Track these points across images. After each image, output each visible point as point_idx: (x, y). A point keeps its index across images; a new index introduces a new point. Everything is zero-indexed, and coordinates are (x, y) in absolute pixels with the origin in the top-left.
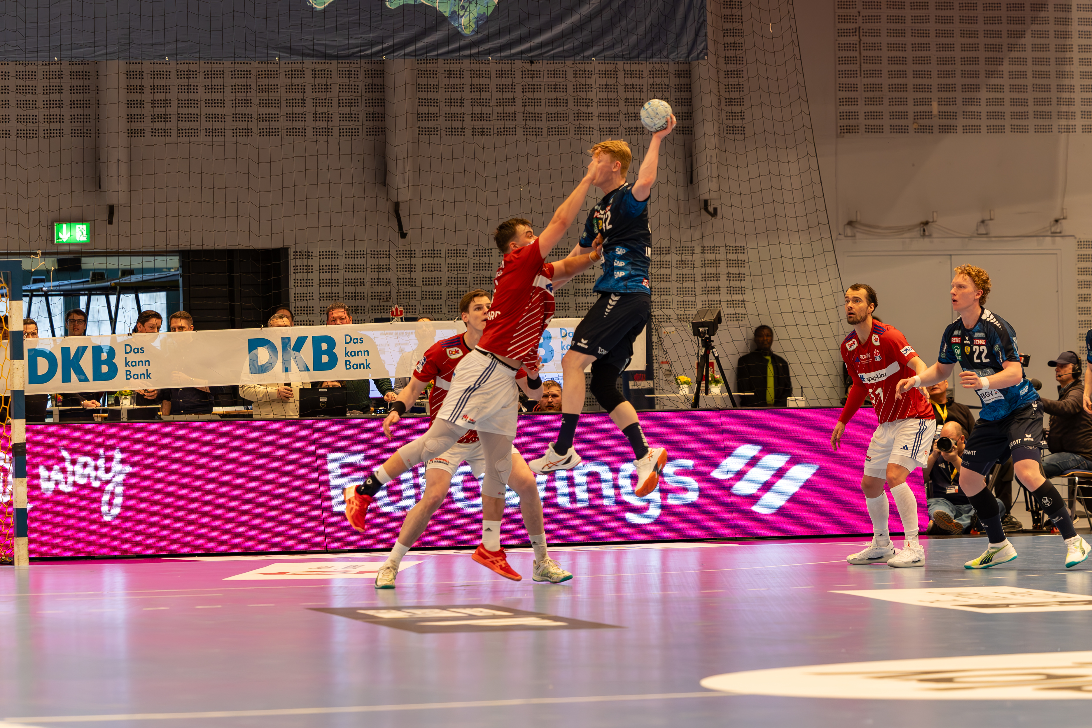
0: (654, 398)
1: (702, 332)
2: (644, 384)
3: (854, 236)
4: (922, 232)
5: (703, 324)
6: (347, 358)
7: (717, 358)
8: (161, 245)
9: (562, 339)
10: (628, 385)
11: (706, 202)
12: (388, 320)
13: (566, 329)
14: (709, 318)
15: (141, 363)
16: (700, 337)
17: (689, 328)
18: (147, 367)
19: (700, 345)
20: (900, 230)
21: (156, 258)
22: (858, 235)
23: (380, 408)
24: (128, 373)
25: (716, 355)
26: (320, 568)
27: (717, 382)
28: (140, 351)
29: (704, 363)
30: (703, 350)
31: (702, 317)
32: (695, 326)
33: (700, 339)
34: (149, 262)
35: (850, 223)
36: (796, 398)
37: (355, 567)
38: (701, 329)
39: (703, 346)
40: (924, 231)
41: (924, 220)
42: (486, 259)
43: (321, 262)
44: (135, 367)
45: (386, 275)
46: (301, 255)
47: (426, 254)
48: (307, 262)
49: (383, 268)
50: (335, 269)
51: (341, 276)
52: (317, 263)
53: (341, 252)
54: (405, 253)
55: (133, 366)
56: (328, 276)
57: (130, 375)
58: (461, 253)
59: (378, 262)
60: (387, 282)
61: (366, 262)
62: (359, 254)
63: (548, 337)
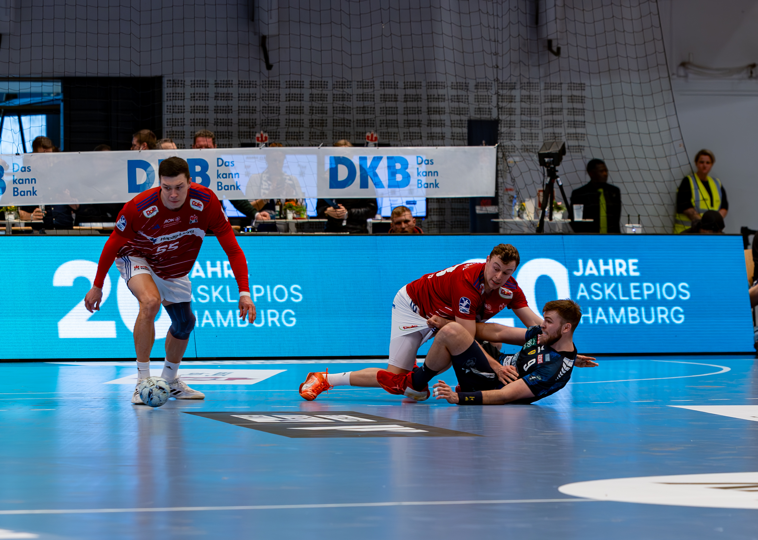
0: (498, 223)
1: (548, 162)
2: (491, 209)
3: (686, 76)
4: (749, 74)
5: (549, 155)
6: (219, 180)
7: (561, 187)
8: (48, 72)
9: (418, 166)
10: (474, 210)
11: (550, 42)
12: (253, 145)
13: (422, 156)
14: (554, 149)
15: (27, 181)
16: (546, 167)
17: (536, 158)
18: (33, 184)
19: (546, 174)
20: (728, 72)
21: (44, 83)
22: (691, 76)
23: (248, 227)
24: (16, 190)
25: (560, 184)
26: (191, 374)
27: (559, 208)
28: (27, 169)
29: (548, 191)
30: (548, 179)
31: (548, 148)
32: (541, 157)
33: (545, 169)
34: (36, 87)
35: (683, 64)
36: (634, 225)
37: (224, 374)
38: (546, 160)
39: (548, 176)
40: (752, 73)
41: (751, 62)
42: (347, 91)
43: (192, 90)
44: (22, 185)
45: (253, 104)
46: (174, 83)
47: (290, 85)
48: (179, 90)
49: (250, 97)
50: (206, 97)
51: (211, 103)
52: (189, 91)
53: (211, 81)
54: (270, 84)
55: (20, 183)
56: (198, 103)
57: (17, 191)
58: (322, 85)
59: (246, 91)
60: (253, 110)
61: (234, 91)
62: (228, 84)
63: (405, 164)
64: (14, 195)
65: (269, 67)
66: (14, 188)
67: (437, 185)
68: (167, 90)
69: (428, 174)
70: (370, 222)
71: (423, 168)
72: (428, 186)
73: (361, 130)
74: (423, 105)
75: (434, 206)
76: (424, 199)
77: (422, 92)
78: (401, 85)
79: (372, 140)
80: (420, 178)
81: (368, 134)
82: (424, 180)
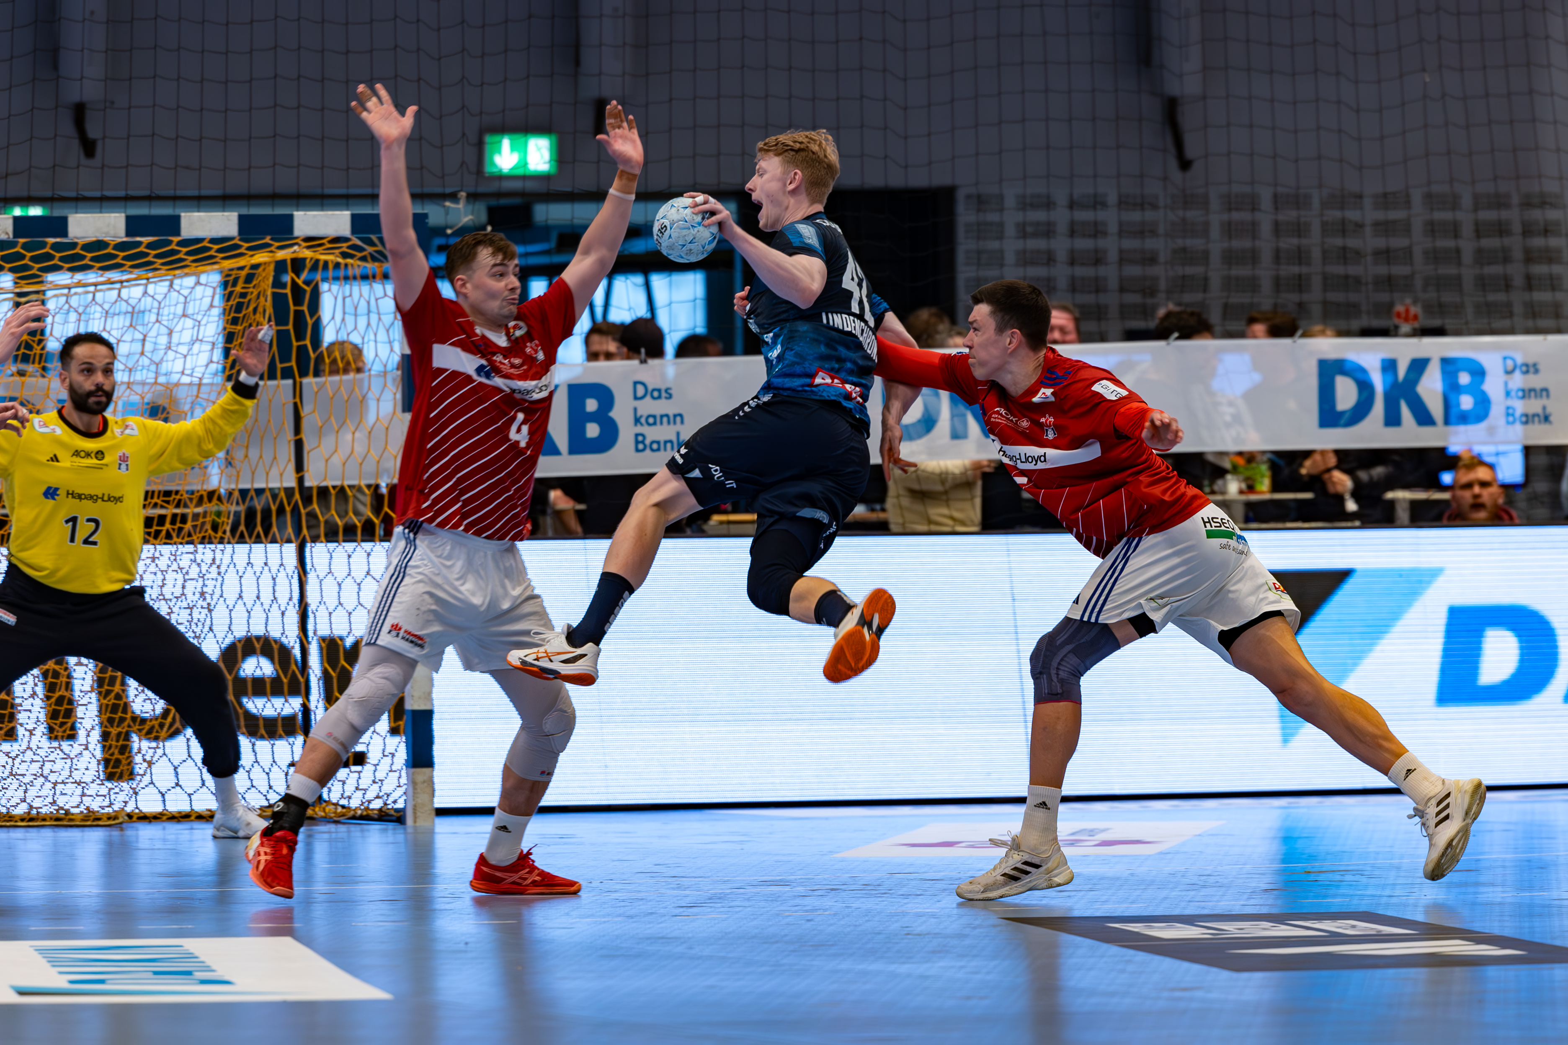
9: (1505, 378)
15: (665, 420)
18: (678, 427)
24: (640, 439)
28: (664, 394)
42: (1352, 215)
43: (1019, 217)
44: (653, 428)
45: (1150, 244)
46: (980, 202)
47: (1231, 203)
48: (993, 217)
49: (1144, 231)
50: (1048, 231)
51: (1061, 245)
52: (1011, 219)
53: (1061, 197)
54: (1187, 200)
55: (649, 424)
56: (1034, 244)
57: (643, 442)
58: (1299, 201)
59: (1135, 216)
60: (1151, 259)
61: (1110, 217)
62: (1097, 202)
63: (1479, 373)
64: (637, 450)
65: (1185, 164)
66: (637, 435)
67: (1546, 419)
68: (965, 216)
69: (1527, 393)
70: (1404, 500)
71: (1518, 381)
72: (1527, 419)
73: (1384, 297)
74: (1515, 243)
75: (1541, 460)
76: (1519, 447)
77: (1513, 216)
78: (1467, 201)
79: (1406, 319)
80: (1510, 403)
81: (1400, 308)
82: (1520, 407)
